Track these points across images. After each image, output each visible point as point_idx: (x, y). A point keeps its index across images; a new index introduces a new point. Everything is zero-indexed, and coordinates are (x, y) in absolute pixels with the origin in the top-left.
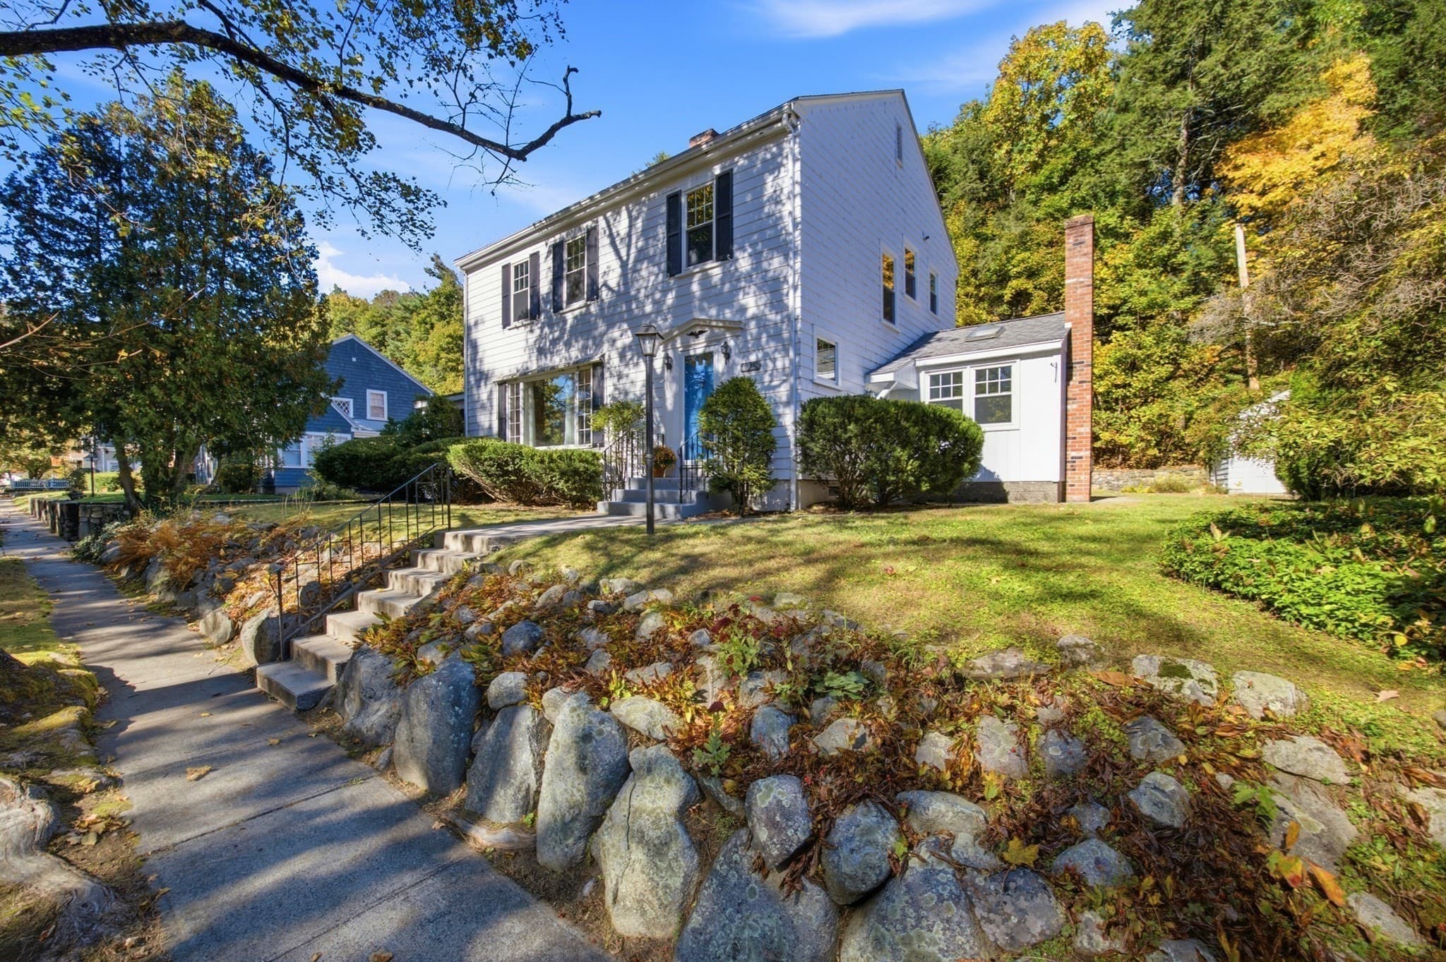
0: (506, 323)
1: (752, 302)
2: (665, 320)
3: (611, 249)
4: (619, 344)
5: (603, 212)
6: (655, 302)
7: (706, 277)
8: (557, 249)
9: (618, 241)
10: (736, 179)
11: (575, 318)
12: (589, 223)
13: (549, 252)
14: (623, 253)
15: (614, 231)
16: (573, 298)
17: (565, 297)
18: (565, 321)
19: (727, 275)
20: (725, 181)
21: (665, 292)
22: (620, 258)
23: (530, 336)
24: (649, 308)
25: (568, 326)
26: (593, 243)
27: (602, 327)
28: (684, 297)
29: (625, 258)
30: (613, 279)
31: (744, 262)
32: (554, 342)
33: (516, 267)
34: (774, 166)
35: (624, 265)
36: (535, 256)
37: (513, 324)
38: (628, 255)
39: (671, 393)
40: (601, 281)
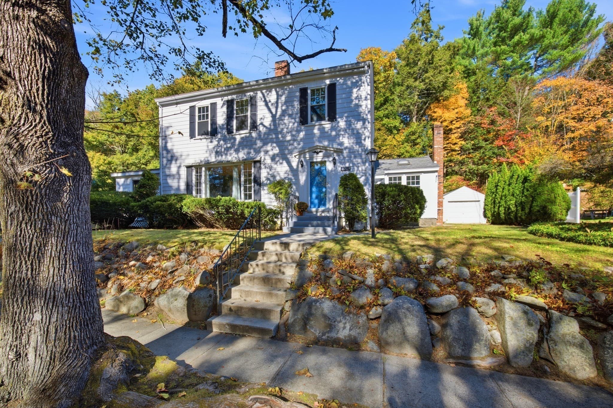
0: (192, 136)
1: (347, 141)
2: (299, 144)
3: (265, 108)
4: (271, 153)
5: (261, 89)
6: (292, 136)
7: (321, 128)
8: (230, 104)
9: (270, 104)
10: (338, 88)
11: (242, 138)
12: (252, 93)
13: (224, 104)
14: (273, 111)
15: (267, 99)
16: (239, 128)
17: (235, 127)
18: (235, 139)
19: (333, 128)
20: (332, 87)
21: (298, 131)
22: (271, 112)
23: (210, 144)
24: (289, 138)
25: (237, 142)
26: (254, 103)
27: (259, 143)
28: (310, 135)
29: (274, 113)
30: (268, 121)
31: (342, 124)
32: (227, 149)
33: (199, 109)
34: (357, 85)
35: (274, 116)
36: (214, 105)
37: (197, 137)
38: (276, 112)
39: (303, 178)
40: (259, 122)
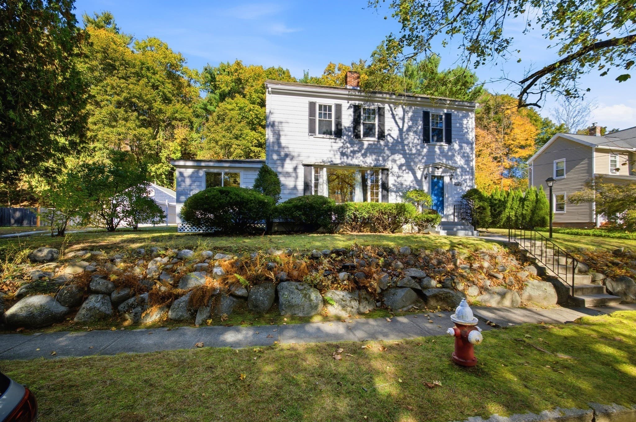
0: (312, 131)
1: (460, 161)
2: (423, 158)
3: (393, 120)
4: (399, 163)
5: (389, 103)
6: (418, 150)
7: (441, 148)
8: (357, 109)
9: (397, 118)
10: (453, 117)
11: (369, 144)
12: (379, 104)
13: (350, 107)
14: (400, 123)
15: (395, 113)
16: (366, 134)
17: (362, 133)
18: (363, 144)
19: (450, 149)
20: (448, 116)
21: (423, 147)
22: (398, 126)
23: (334, 144)
24: (414, 151)
25: (365, 146)
26: (382, 113)
27: (387, 152)
28: (431, 153)
29: (401, 127)
30: (395, 133)
31: (456, 146)
32: (354, 152)
33: (320, 106)
34: (466, 116)
35: (401, 130)
36: (338, 107)
37: (318, 135)
38: (403, 127)
39: (426, 188)
40: (386, 133)
